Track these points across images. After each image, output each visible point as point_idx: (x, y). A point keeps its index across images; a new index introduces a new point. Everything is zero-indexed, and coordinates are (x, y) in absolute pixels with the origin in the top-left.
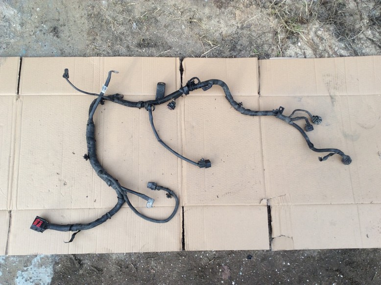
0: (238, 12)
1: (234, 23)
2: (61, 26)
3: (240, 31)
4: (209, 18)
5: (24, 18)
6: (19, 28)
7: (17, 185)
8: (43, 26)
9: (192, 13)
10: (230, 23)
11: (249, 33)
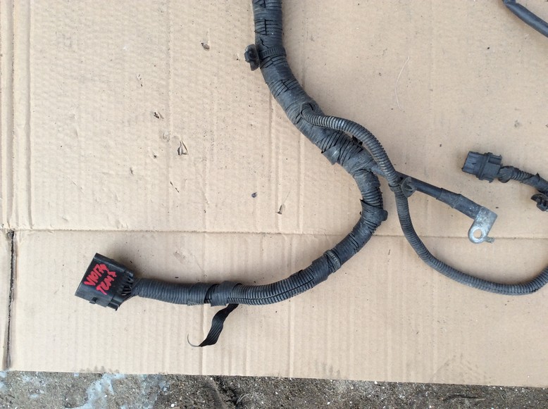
7: (28, 149)
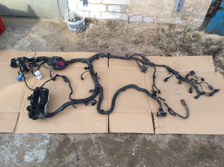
0: (144, 46)
1: (142, 50)
2: (65, 47)
3: (145, 54)
4: (131, 48)
5: (48, 43)
6: (46, 47)
8: (57, 47)
9: (123, 46)
10: (140, 50)
11: (149, 54)
